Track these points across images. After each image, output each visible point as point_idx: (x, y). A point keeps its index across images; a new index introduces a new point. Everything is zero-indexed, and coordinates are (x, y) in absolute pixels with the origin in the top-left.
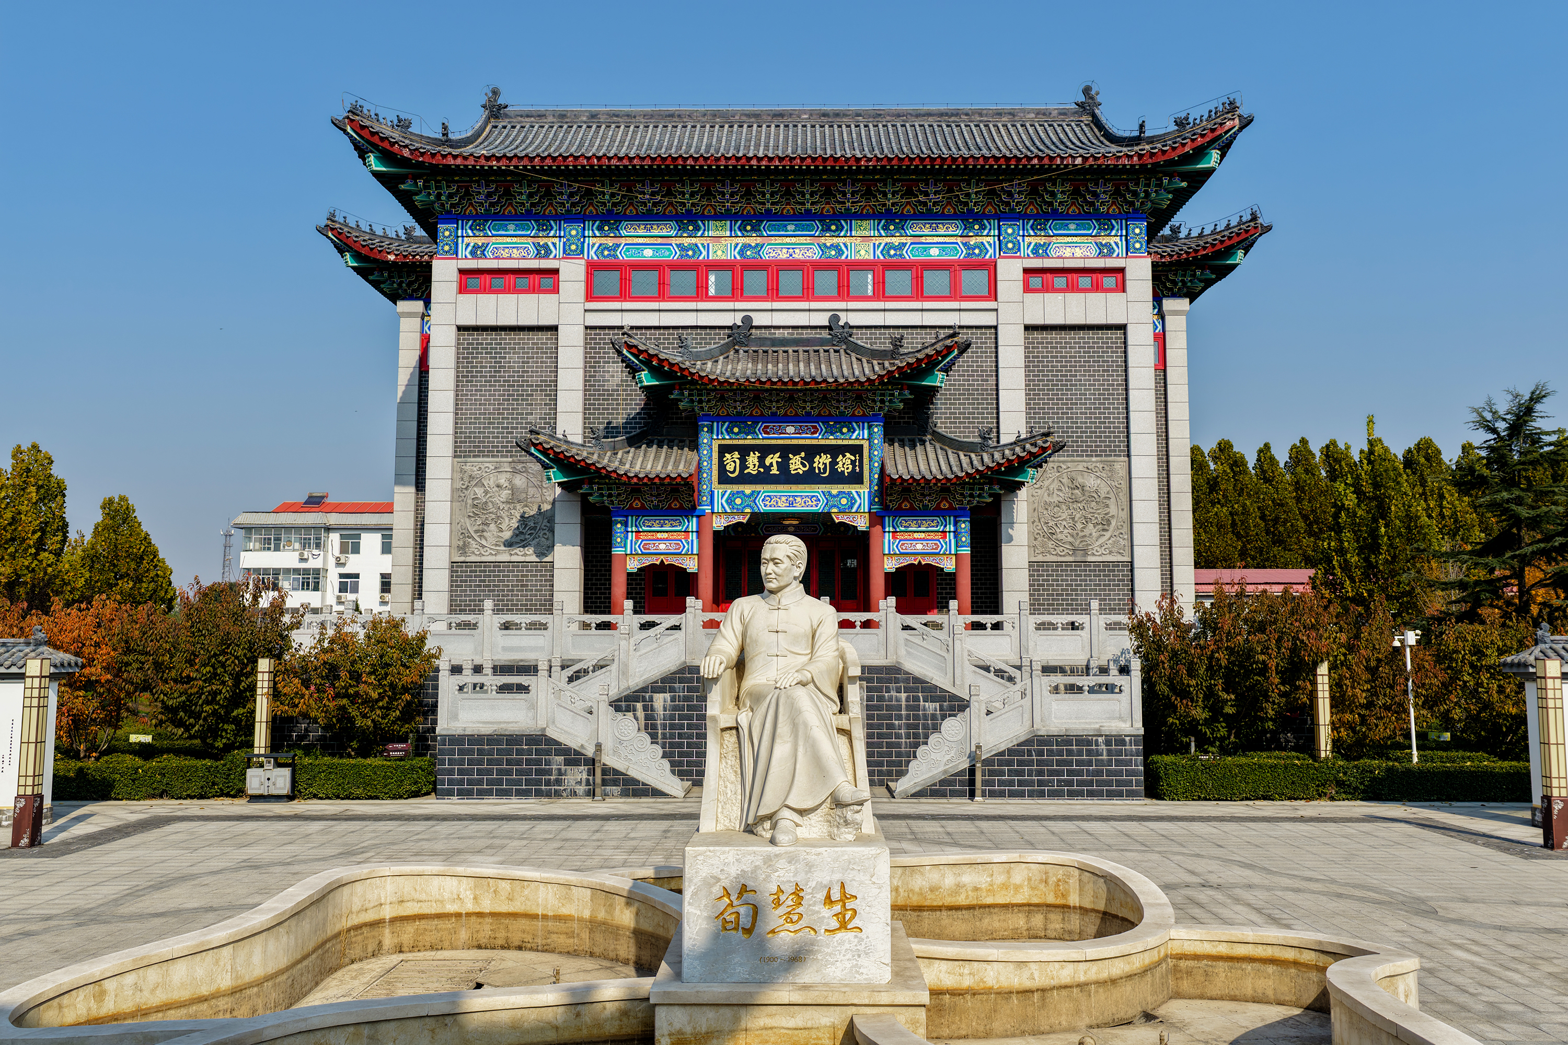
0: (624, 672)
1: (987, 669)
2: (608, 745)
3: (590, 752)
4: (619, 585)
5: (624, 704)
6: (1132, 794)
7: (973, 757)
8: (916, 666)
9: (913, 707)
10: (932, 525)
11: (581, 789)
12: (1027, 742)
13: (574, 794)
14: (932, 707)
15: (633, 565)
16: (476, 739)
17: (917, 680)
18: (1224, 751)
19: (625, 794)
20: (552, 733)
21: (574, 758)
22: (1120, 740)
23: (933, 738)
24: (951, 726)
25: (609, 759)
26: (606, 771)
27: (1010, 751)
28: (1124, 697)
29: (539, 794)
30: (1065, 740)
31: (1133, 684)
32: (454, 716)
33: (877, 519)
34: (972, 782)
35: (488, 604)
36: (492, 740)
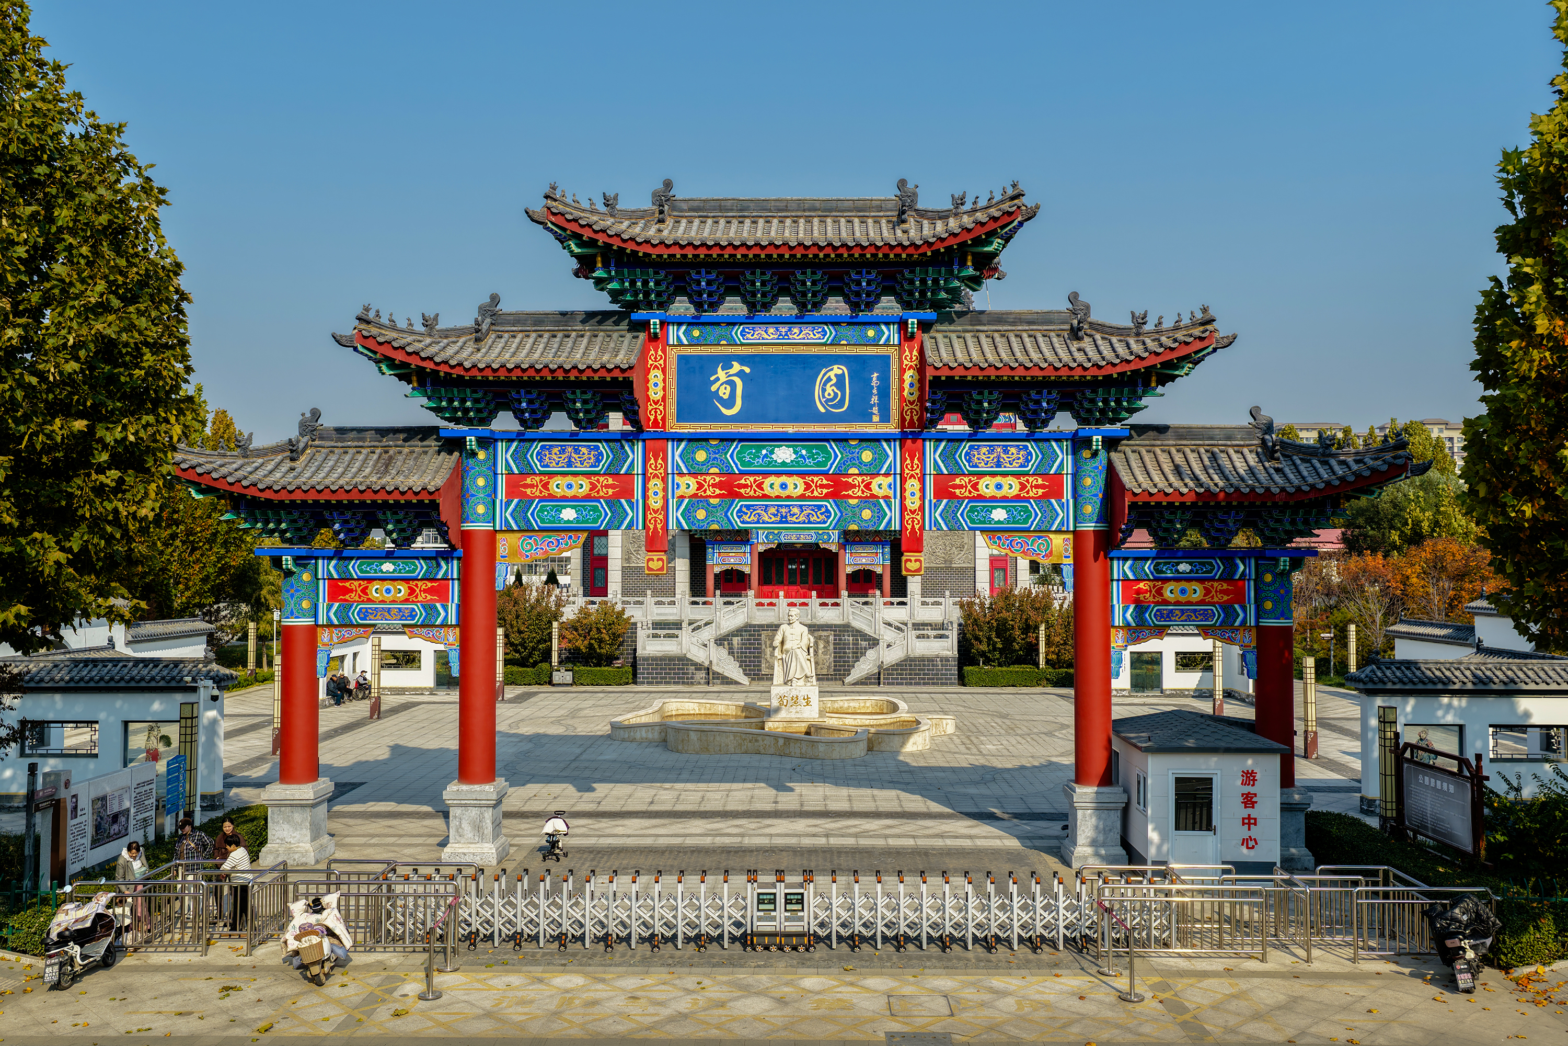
0: (718, 627)
1: (890, 625)
2: (714, 662)
3: (706, 664)
4: (710, 582)
5: (720, 641)
6: (952, 684)
7: (880, 667)
8: (857, 624)
9: (856, 644)
10: (871, 549)
11: (703, 681)
12: (905, 660)
13: (699, 683)
14: (864, 644)
15: (717, 570)
16: (655, 659)
17: (857, 631)
18: (1000, 665)
19: (722, 683)
20: (688, 656)
21: (698, 667)
22: (947, 659)
23: (862, 659)
24: (871, 654)
25: (715, 668)
26: (714, 673)
27: (897, 665)
28: (949, 640)
29: (683, 683)
30: (922, 659)
31: (953, 635)
32: (644, 649)
33: (843, 546)
34: (879, 678)
35: (649, 592)
36: (662, 659)
